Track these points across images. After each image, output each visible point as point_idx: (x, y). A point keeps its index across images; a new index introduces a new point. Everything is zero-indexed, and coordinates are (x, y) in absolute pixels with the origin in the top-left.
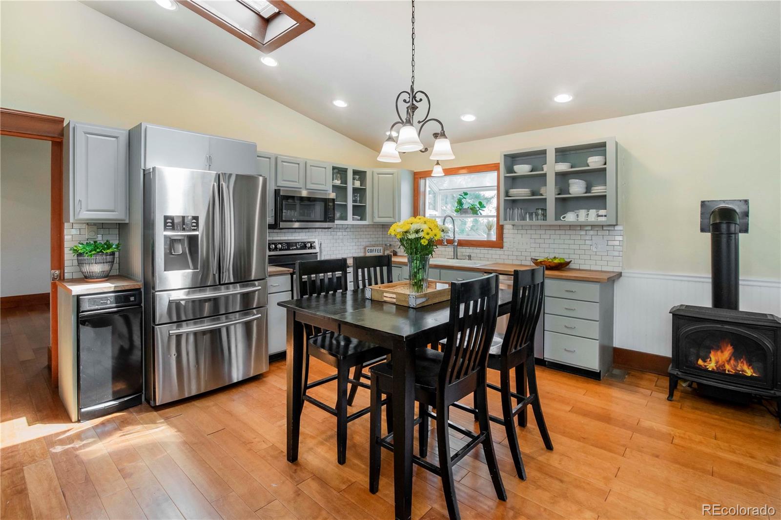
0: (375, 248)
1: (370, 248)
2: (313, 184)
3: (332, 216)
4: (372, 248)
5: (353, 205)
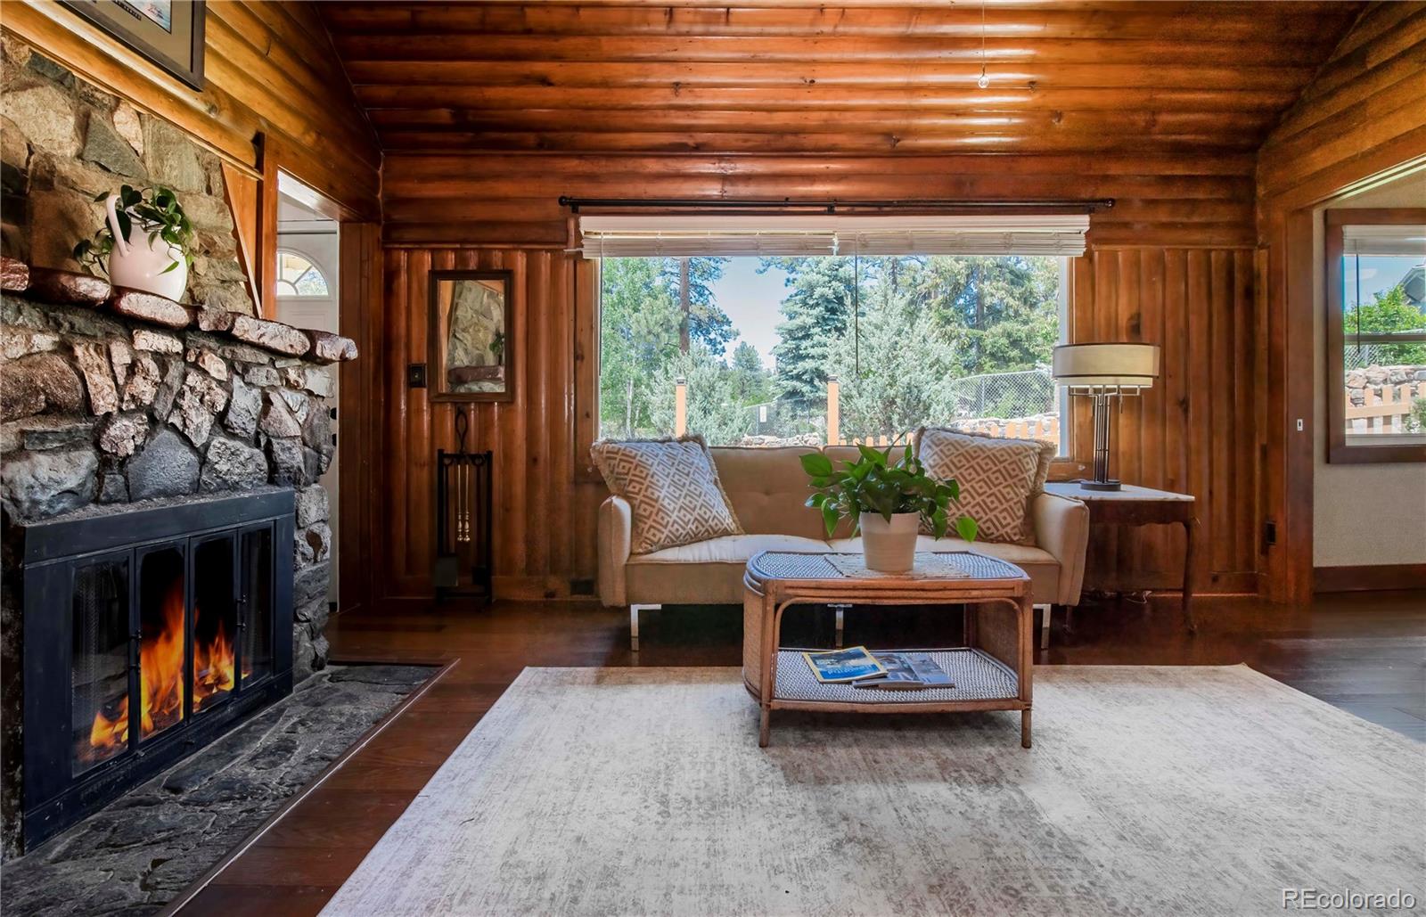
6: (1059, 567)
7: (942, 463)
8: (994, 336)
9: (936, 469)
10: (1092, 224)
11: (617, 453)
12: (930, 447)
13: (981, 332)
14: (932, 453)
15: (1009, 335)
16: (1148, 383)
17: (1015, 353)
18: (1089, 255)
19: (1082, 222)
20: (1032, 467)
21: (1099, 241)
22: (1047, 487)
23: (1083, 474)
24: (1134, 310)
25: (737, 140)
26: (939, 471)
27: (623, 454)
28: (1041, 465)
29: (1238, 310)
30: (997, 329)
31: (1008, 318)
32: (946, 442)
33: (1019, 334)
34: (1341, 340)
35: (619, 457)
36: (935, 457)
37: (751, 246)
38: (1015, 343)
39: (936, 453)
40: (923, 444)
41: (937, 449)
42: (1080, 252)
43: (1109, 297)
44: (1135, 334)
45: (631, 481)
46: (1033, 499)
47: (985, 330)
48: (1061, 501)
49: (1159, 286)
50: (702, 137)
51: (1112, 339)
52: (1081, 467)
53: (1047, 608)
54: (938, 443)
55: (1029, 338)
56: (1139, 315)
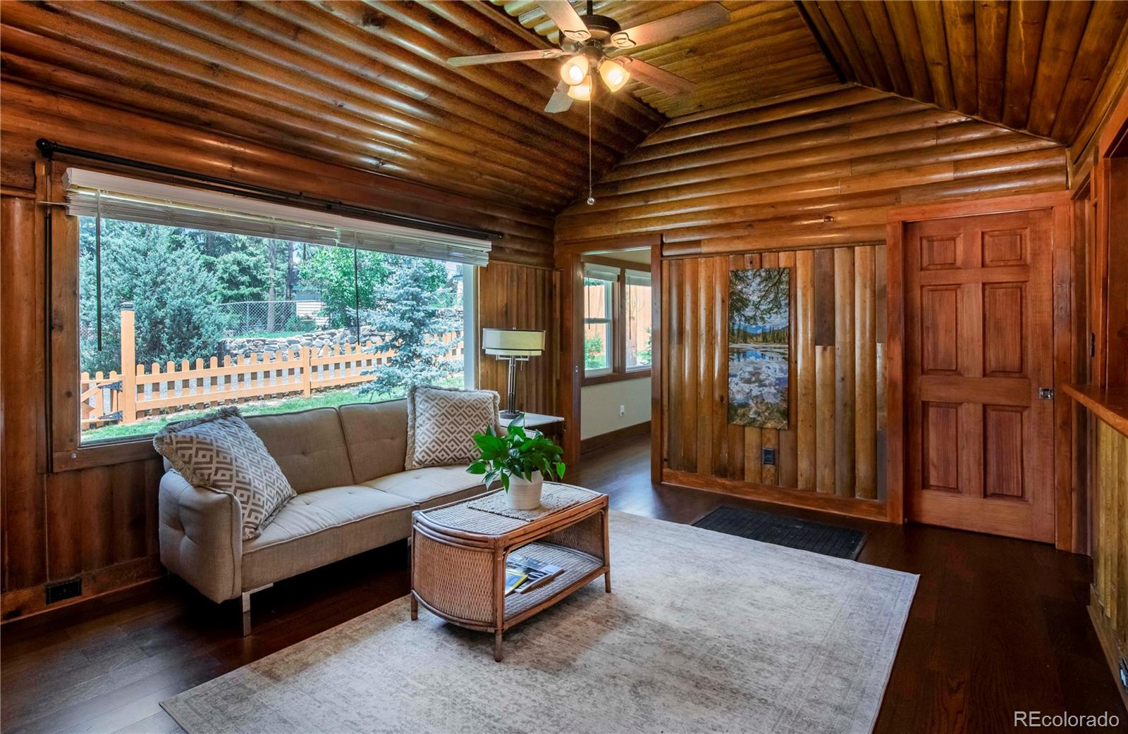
7: (440, 413)
8: (225, 263)
9: (437, 417)
11: (191, 441)
12: (427, 401)
13: (213, 259)
14: (430, 406)
15: (239, 263)
17: (245, 278)
19: (487, 245)
24: (505, 302)
25: (253, 129)
26: (440, 419)
27: (198, 443)
30: (229, 257)
31: (237, 249)
32: (439, 398)
33: (248, 263)
35: (195, 446)
36: (434, 408)
37: (268, 229)
38: (244, 270)
39: (433, 406)
40: (418, 400)
41: (433, 403)
42: (485, 264)
44: (505, 316)
45: (217, 469)
47: (216, 256)
49: (516, 288)
50: (219, 117)
54: (433, 398)
55: (256, 267)
56: (507, 305)
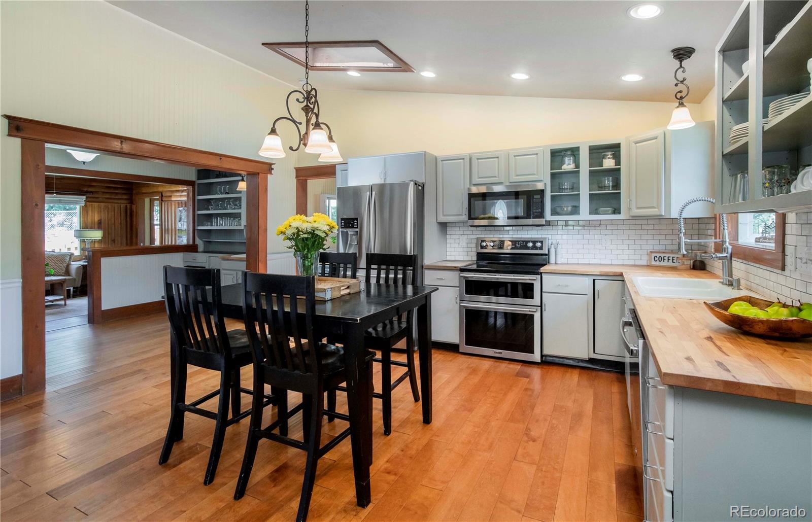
0: (667, 255)
1: (658, 255)
2: (517, 175)
3: (540, 210)
4: (662, 255)
5: (590, 194)
6: (75, 279)
10: (86, 198)
16: (101, 238)
18: (86, 205)
19: (84, 198)
20: (68, 259)
21: (88, 202)
22: (72, 263)
23: (84, 259)
24: (100, 218)
28: (70, 258)
29: (128, 220)
34: (154, 225)
42: (83, 205)
43: (92, 216)
44: (99, 228)
46: (68, 266)
48: (75, 265)
49: (107, 213)
51: (92, 228)
52: (84, 257)
53: (72, 288)
56: (101, 220)
